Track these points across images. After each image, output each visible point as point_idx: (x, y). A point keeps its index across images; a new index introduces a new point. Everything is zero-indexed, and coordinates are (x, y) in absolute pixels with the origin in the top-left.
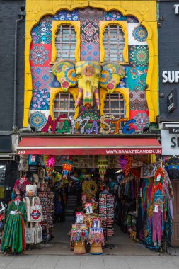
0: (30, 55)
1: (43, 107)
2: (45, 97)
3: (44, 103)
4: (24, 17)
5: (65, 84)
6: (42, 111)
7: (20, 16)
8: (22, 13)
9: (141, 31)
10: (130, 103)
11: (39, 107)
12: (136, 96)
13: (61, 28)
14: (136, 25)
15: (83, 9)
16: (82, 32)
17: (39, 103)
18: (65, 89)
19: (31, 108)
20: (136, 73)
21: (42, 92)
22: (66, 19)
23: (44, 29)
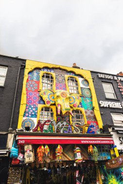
0: (26, 85)
1: (32, 116)
2: (34, 109)
3: (33, 113)
4: (25, 66)
5: (48, 102)
6: (32, 119)
7: (22, 66)
8: (23, 64)
9: (85, 82)
10: (86, 116)
11: (30, 116)
12: (89, 113)
13: (45, 75)
14: (82, 79)
15: (56, 68)
16: (56, 78)
17: (30, 113)
18: (48, 105)
19: (24, 116)
20: (86, 100)
21: (32, 106)
22: (48, 71)
23: (35, 74)
